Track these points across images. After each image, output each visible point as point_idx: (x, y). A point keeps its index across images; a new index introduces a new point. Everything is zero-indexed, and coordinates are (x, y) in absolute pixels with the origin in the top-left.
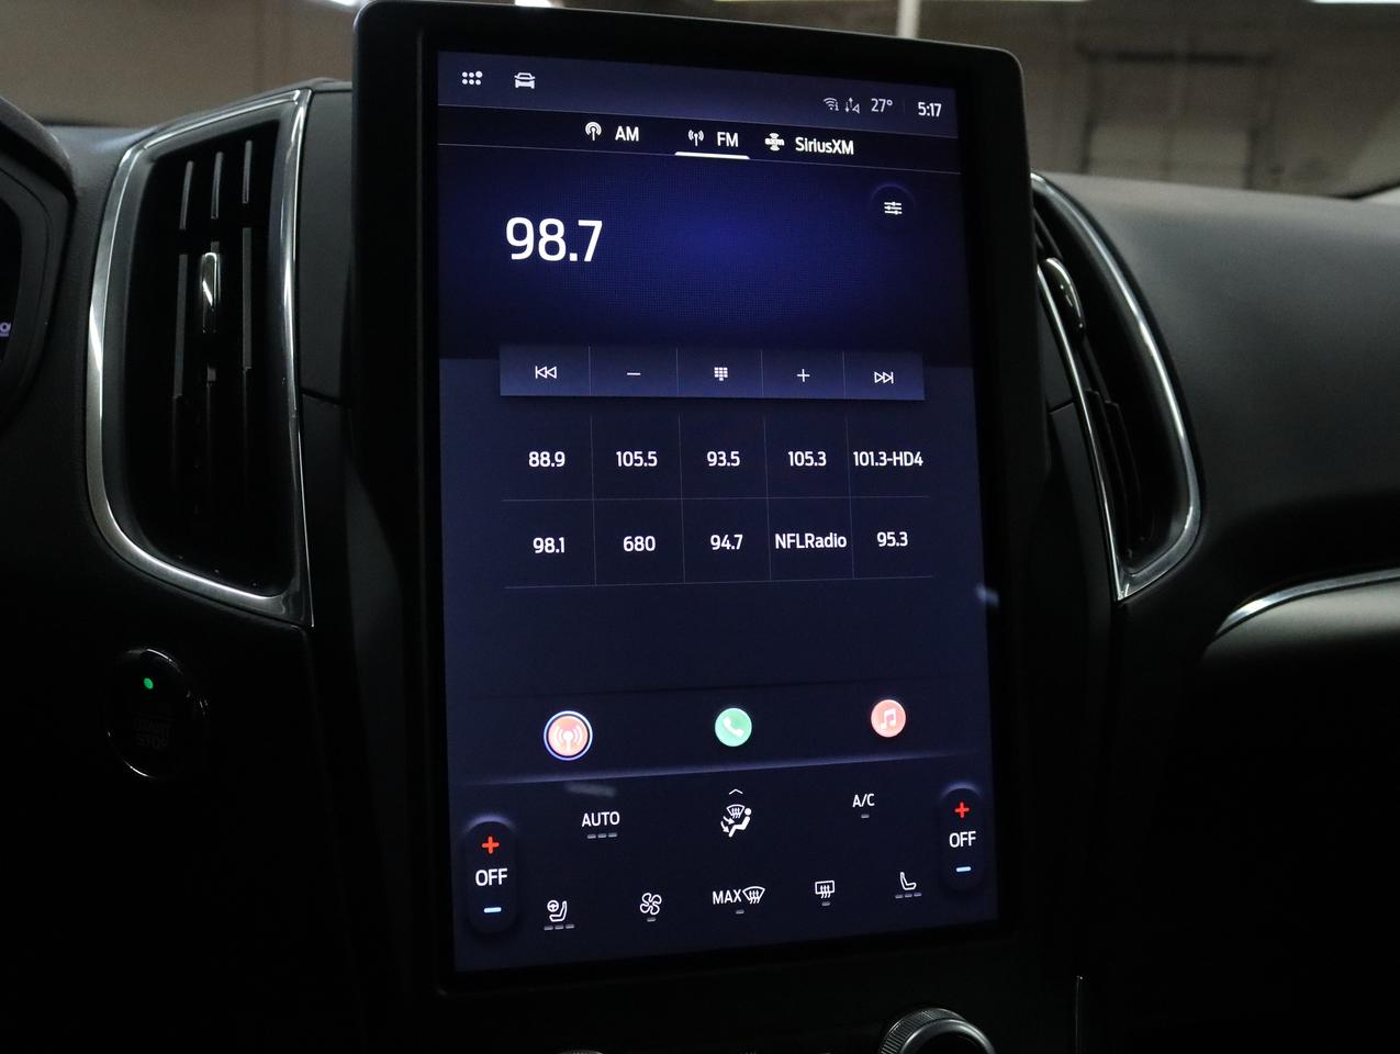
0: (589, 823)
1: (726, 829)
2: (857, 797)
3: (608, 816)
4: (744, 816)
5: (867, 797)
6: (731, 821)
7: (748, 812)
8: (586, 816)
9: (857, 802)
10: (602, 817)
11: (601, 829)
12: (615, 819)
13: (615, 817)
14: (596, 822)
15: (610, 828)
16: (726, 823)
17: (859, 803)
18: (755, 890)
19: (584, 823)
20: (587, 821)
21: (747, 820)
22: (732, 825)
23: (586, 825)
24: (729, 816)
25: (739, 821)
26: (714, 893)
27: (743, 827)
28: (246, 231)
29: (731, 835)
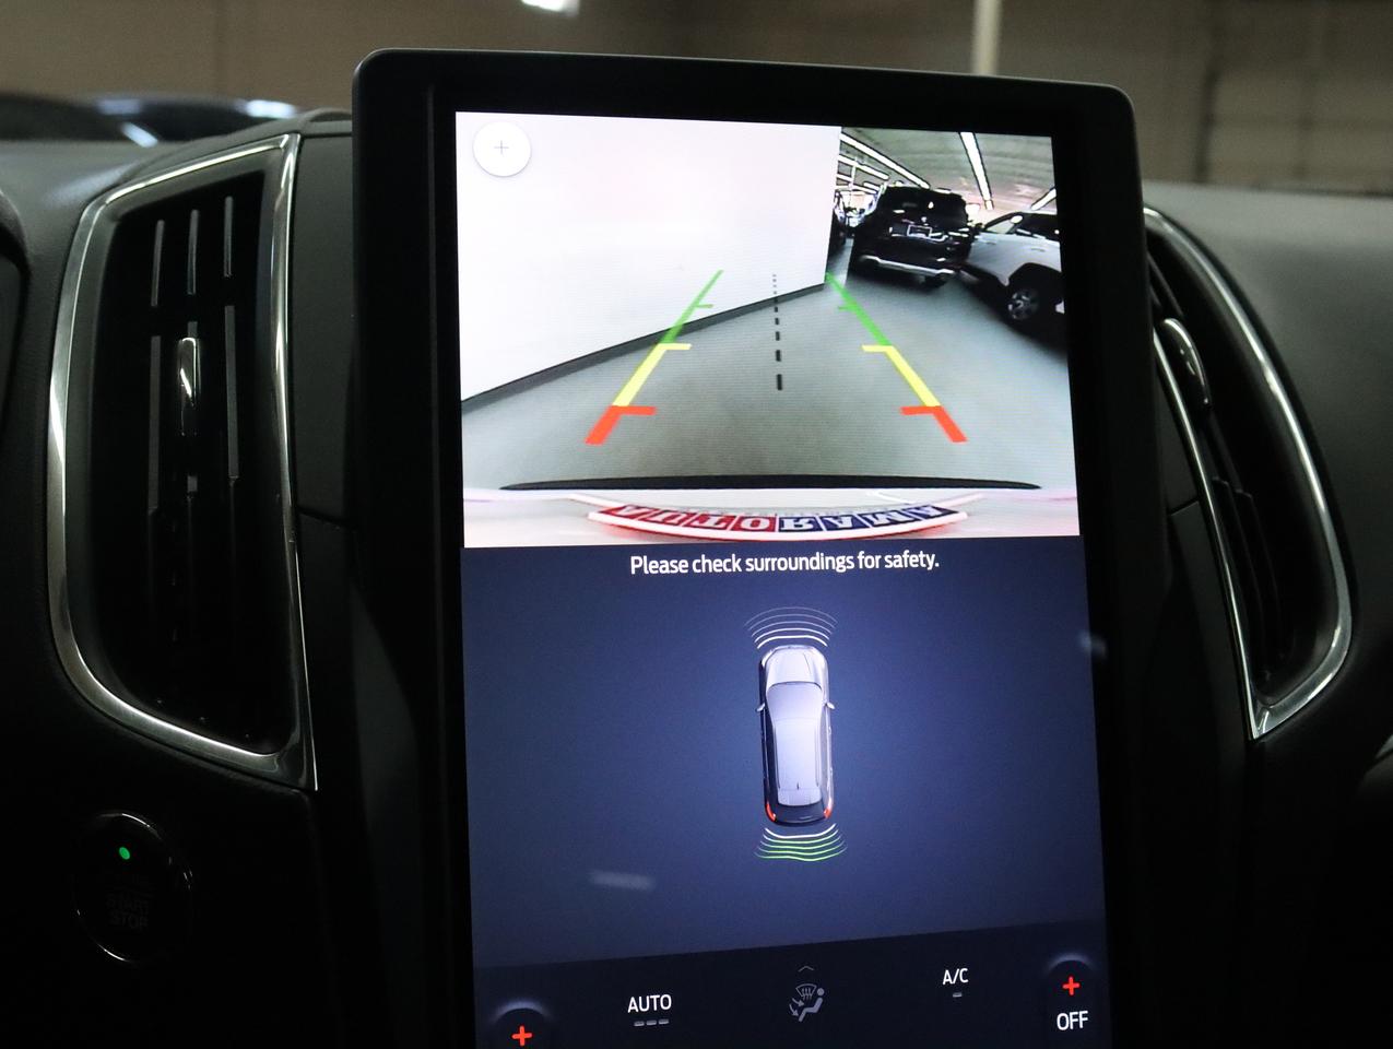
0: (636, 1008)
1: (795, 1013)
2: (947, 972)
3: (658, 1000)
4: (816, 996)
5: (960, 972)
6: (801, 1004)
7: (821, 992)
8: (633, 1000)
9: (947, 978)
10: (651, 1001)
11: (651, 1014)
12: (666, 1004)
13: (666, 1000)
14: (644, 1006)
15: (660, 1014)
16: (795, 1007)
17: (950, 980)
19: (630, 1008)
20: (633, 1005)
21: (820, 1001)
22: (803, 1007)
23: (633, 1011)
24: (799, 998)
25: (810, 1003)
27: (815, 1009)
28: (229, 311)
29: (801, 1019)
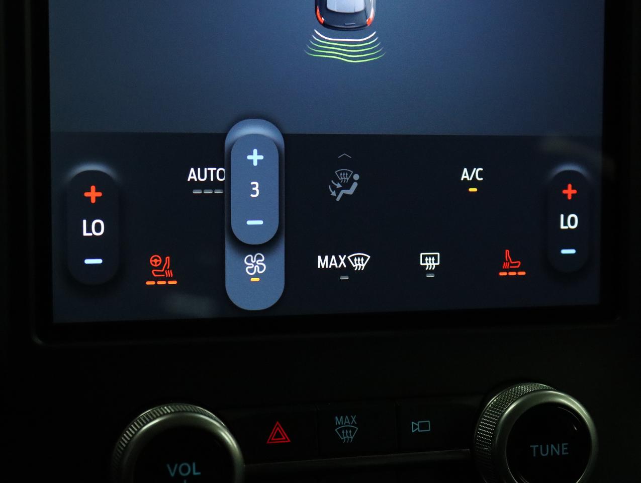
0: (195, 177)
1: (334, 194)
2: (465, 170)
3: (215, 172)
4: (352, 181)
5: (476, 171)
6: (339, 186)
7: (356, 177)
8: (192, 170)
9: (465, 175)
10: (209, 172)
11: (208, 184)
12: (221, 176)
13: (221, 173)
14: (202, 177)
15: (216, 184)
16: (334, 188)
17: (467, 177)
18: (361, 257)
19: (190, 178)
20: (193, 175)
21: (355, 185)
22: (340, 189)
23: (192, 180)
24: (337, 181)
25: (347, 186)
26: (320, 258)
27: (350, 192)
29: (338, 199)
